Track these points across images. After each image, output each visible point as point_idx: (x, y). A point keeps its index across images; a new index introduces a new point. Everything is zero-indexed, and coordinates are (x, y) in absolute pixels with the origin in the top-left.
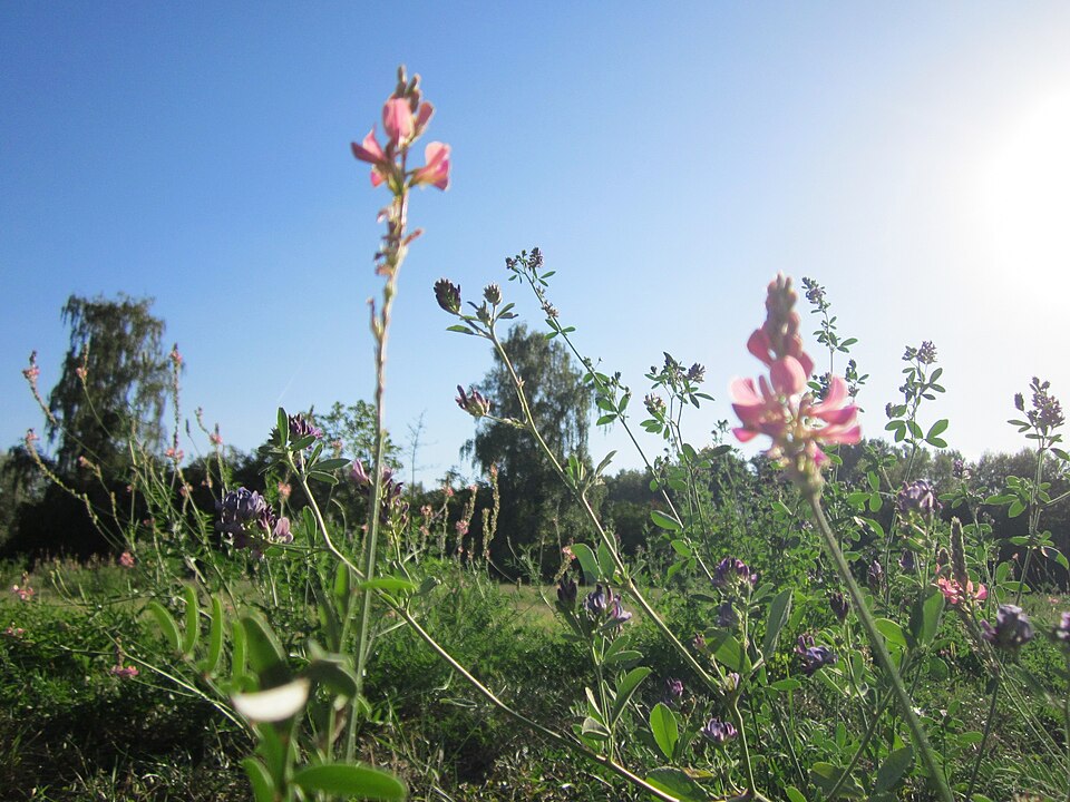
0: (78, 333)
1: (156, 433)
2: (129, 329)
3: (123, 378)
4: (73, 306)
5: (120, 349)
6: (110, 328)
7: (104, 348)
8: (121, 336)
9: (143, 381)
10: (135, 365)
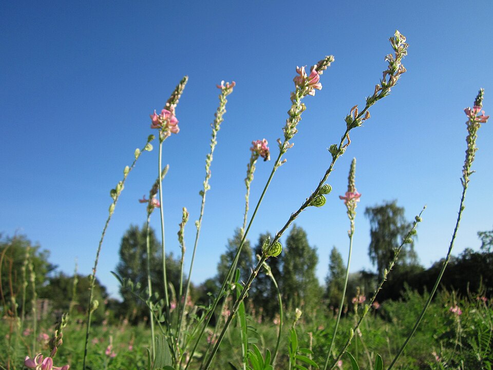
0: (372, 221)
1: (413, 255)
2: (391, 214)
3: (393, 235)
4: (367, 211)
5: (389, 224)
6: (383, 216)
7: (383, 224)
8: (388, 218)
9: (402, 234)
10: (397, 229)
